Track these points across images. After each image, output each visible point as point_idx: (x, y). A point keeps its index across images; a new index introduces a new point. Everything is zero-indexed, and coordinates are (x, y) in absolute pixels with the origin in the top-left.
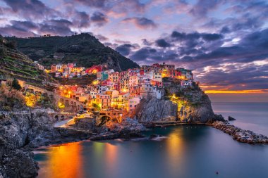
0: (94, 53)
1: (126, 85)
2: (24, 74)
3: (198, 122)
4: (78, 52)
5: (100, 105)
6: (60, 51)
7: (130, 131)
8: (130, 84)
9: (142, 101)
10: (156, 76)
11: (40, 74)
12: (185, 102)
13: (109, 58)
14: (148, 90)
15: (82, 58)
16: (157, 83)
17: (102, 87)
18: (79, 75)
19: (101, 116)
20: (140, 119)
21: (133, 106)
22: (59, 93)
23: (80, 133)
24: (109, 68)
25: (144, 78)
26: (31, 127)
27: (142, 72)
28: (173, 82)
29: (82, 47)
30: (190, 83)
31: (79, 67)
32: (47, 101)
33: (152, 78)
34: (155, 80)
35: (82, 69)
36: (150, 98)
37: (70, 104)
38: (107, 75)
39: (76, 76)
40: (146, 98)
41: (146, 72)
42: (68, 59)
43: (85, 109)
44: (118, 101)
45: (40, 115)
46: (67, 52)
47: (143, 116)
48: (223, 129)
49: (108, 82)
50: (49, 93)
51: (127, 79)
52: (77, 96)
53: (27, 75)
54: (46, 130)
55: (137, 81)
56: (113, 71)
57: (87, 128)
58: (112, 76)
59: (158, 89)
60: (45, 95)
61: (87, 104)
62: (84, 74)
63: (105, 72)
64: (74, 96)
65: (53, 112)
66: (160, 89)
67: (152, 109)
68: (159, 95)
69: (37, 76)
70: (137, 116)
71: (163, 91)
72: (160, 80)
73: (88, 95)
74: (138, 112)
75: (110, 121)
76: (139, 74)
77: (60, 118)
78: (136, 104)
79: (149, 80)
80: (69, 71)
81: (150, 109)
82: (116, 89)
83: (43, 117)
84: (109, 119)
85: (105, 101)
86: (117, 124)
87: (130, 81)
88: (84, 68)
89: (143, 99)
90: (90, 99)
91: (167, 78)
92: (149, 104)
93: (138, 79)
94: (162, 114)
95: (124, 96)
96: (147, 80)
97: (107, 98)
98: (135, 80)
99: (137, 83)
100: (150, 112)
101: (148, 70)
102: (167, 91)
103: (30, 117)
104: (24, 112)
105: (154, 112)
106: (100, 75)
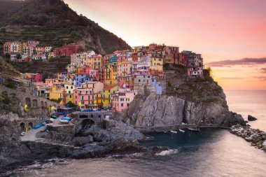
0: (65, 27)
1: (112, 73)
3: (210, 125)
4: (42, 24)
5: (80, 104)
6: (14, 23)
7: (125, 143)
8: (119, 72)
9: (137, 97)
10: (154, 62)
14: (146, 82)
16: (156, 73)
17: (80, 77)
18: (44, 57)
19: (82, 119)
20: (135, 122)
21: (125, 105)
22: (24, 91)
24: (88, 49)
25: (138, 66)
27: (135, 56)
29: (47, 17)
30: (200, 71)
31: (44, 47)
32: (8, 103)
33: (149, 64)
34: (152, 68)
35: (48, 49)
36: (147, 93)
37: (39, 105)
39: (41, 60)
40: (142, 93)
41: (141, 56)
44: (103, 98)
47: (140, 119)
50: (10, 91)
52: (46, 92)
54: (11, 146)
55: (129, 70)
56: (93, 53)
58: (92, 61)
59: (158, 80)
61: (61, 103)
63: (82, 55)
64: (43, 92)
65: (17, 118)
67: (150, 109)
68: (159, 89)
70: (131, 119)
71: (164, 83)
72: (160, 68)
73: (62, 90)
74: (131, 114)
75: (94, 126)
76: (130, 59)
77: (26, 126)
78: (129, 102)
79: (145, 68)
80: (31, 52)
81: (147, 108)
82: (100, 80)
83: (5, 127)
84: (93, 122)
85: (86, 98)
86: (105, 132)
87: (119, 68)
88: (51, 48)
89: (138, 95)
90: (65, 96)
91: (168, 64)
92: (147, 102)
93: (129, 66)
94: (164, 114)
95: (112, 90)
96: (142, 68)
97: (89, 93)
98: (125, 68)
99: (129, 72)
100: (148, 112)
101: (144, 54)
102: (169, 85)
105: (153, 112)
106: (75, 59)
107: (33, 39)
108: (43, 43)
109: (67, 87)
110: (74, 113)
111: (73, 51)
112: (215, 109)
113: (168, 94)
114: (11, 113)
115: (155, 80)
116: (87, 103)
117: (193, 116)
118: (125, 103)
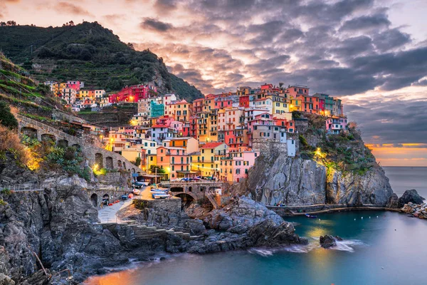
0: (122, 63)
1: (210, 126)
2: (9, 92)
3: (369, 205)
4: (87, 58)
5: (168, 170)
6: (45, 55)
7: (274, 230)
8: (221, 125)
9: (259, 159)
10: (277, 108)
11: (43, 93)
12: (341, 164)
13: (156, 72)
14: (271, 136)
15: (97, 71)
16: (284, 125)
17: (158, 132)
18: (94, 105)
19: (175, 194)
21: (243, 172)
25: (255, 113)
27: (244, 101)
28: (311, 122)
29: (94, 48)
30: (344, 124)
31: (92, 90)
32: (70, 158)
34: (278, 116)
35: (100, 93)
36: (275, 154)
37: (116, 167)
38: (162, 106)
39: (89, 108)
40: (267, 155)
41: (254, 100)
42: (67, 71)
44: (201, 161)
45: (66, 194)
46: (61, 57)
47: (266, 194)
49: (168, 122)
50: (72, 141)
51: (213, 115)
52: (116, 149)
54: (87, 231)
55: (237, 120)
56: (173, 98)
57: (168, 223)
58: (173, 109)
59: (289, 135)
60: (63, 143)
62: (106, 103)
63: (157, 101)
65: (85, 185)
66: (292, 136)
67: (279, 178)
68: (291, 148)
69: (39, 98)
70: (253, 194)
72: (289, 117)
74: (254, 185)
76: (237, 105)
78: (248, 168)
79: (267, 116)
80: (73, 97)
81: (277, 178)
82: (190, 136)
84: (191, 199)
85: (178, 160)
87: (221, 118)
88: (103, 92)
89: (262, 156)
91: (299, 113)
92: (275, 167)
93: (238, 114)
95: (216, 150)
96: (263, 116)
97: (181, 153)
98: (232, 116)
99: (237, 123)
100: (277, 184)
101: (259, 96)
102: (302, 142)
103: (44, 200)
104: (26, 185)
105: (285, 184)
106: (145, 107)
107: (73, 77)
108: (89, 87)
109: (146, 144)
111: (139, 95)
113: (304, 157)
114: (76, 177)
115: (285, 134)
116: (179, 168)
117: (341, 193)
118: (243, 168)
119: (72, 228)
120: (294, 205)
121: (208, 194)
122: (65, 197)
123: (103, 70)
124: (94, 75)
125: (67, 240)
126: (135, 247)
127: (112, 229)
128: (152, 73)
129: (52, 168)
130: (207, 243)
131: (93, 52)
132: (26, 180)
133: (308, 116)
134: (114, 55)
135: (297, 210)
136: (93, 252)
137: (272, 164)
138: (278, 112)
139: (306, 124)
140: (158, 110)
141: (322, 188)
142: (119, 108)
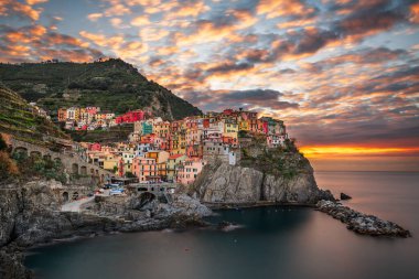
0: (131, 92)
1: (180, 142)
3: (293, 202)
4: (105, 89)
6: (73, 87)
7: (186, 217)
8: (188, 141)
9: (207, 168)
10: (228, 128)
13: (155, 99)
14: (216, 150)
15: (111, 98)
16: (231, 140)
17: (142, 146)
18: (104, 125)
19: (140, 193)
20: (203, 197)
21: (192, 176)
22: (72, 156)
23: (105, 221)
24: (155, 115)
25: (209, 133)
26: (21, 211)
27: (206, 123)
28: (254, 139)
29: (111, 81)
30: (282, 140)
32: (50, 168)
33: (222, 131)
34: (226, 135)
35: (110, 116)
36: (219, 164)
37: (89, 173)
38: (151, 126)
39: (100, 128)
40: (212, 164)
41: (213, 122)
42: (88, 99)
43: (114, 181)
44: (168, 169)
45: (37, 192)
46: (85, 88)
47: (208, 193)
48: (332, 212)
49: (152, 138)
50: (54, 155)
51: (183, 133)
52: (100, 160)
53: (16, 125)
54: (48, 216)
55: (199, 137)
56: (160, 120)
57: (116, 213)
58: (158, 129)
59: (231, 149)
60: (47, 157)
61: (117, 173)
62: (113, 123)
63: (147, 123)
64: (96, 160)
65: (60, 186)
66: (234, 149)
67: (221, 181)
68: (232, 159)
70: (198, 193)
71: (239, 152)
72: (235, 136)
73: (120, 158)
74: (199, 186)
75: (154, 201)
76: (201, 126)
77: (70, 196)
78: (196, 173)
79: (217, 135)
80: (90, 119)
81: (219, 181)
82: (165, 150)
83: (42, 195)
84: (153, 197)
85: (147, 168)
86: (165, 206)
87: (188, 136)
88: (113, 115)
89: (208, 165)
90: (122, 165)
91: (246, 132)
92: (218, 173)
93: (200, 132)
94: (238, 189)
95: (178, 160)
96: (214, 135)
97: (150, 163)
98: (195, 135)
99: (198, 140)
100: (218, 186)
101: (216, 120)
102: (245, 154)
103: (20, 195)
104: (10, 186)
105: (225, 185)
106: (139, 127)
107: (92, 104)
108: (104, 111)
110: (132, 185)
111: (137, 117)
112: (299, 183)
113: (243, 165)
114: (53, 181)
115: (227, 149)
116: (148, 174)
117: (273, 192)
118: (192, 174)
119: (37, 214)
120: (231, 201)
121: (165, 193)
122: (37, 194)
123: (115, 98)
124: (108, 101)
125: (32, 221)
126: (81, 227)
127: (68, 215)
128: (151, 100)
129: (35, 175)
130: (134, 225)
131: (109, 84)
132: (10, 182)
133: (253, 134)
134: (125, 85)
135: (232, 204)
136: (49, 229)
137: (215, 170)
138: (229, 131)
139: (250, 140)
140: (148, 129)
141: (258, 189)
142: (121, 128)
